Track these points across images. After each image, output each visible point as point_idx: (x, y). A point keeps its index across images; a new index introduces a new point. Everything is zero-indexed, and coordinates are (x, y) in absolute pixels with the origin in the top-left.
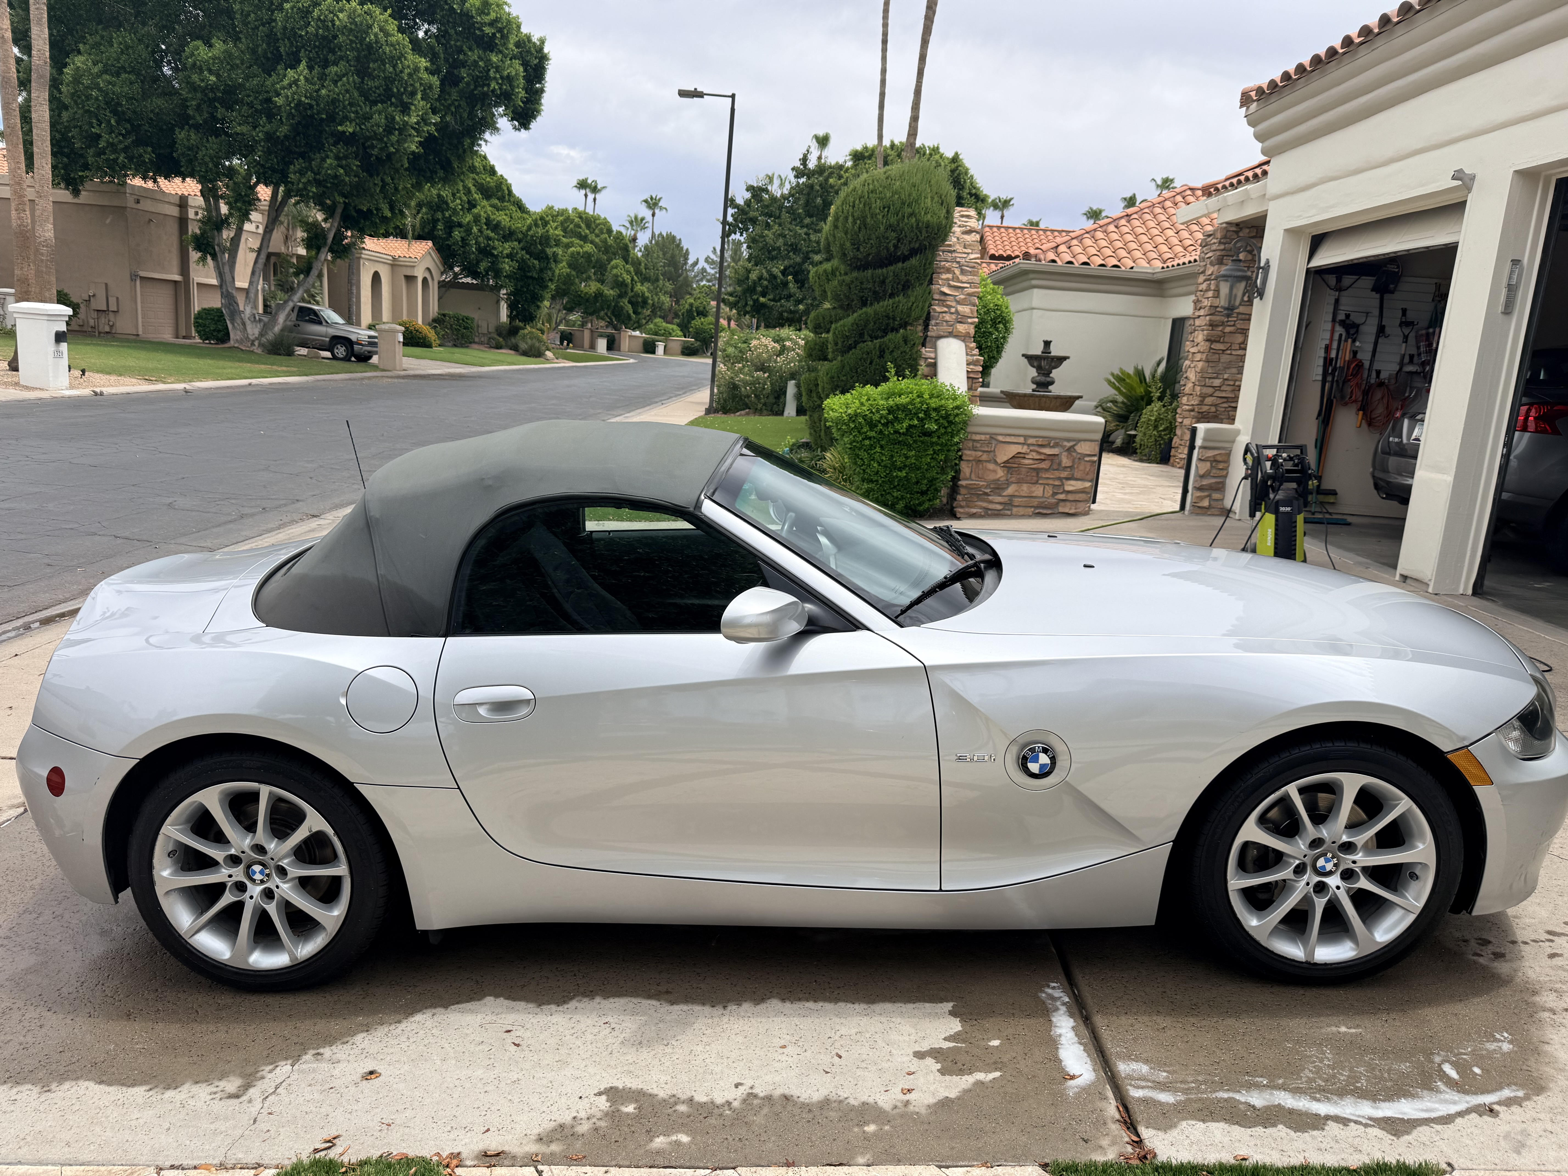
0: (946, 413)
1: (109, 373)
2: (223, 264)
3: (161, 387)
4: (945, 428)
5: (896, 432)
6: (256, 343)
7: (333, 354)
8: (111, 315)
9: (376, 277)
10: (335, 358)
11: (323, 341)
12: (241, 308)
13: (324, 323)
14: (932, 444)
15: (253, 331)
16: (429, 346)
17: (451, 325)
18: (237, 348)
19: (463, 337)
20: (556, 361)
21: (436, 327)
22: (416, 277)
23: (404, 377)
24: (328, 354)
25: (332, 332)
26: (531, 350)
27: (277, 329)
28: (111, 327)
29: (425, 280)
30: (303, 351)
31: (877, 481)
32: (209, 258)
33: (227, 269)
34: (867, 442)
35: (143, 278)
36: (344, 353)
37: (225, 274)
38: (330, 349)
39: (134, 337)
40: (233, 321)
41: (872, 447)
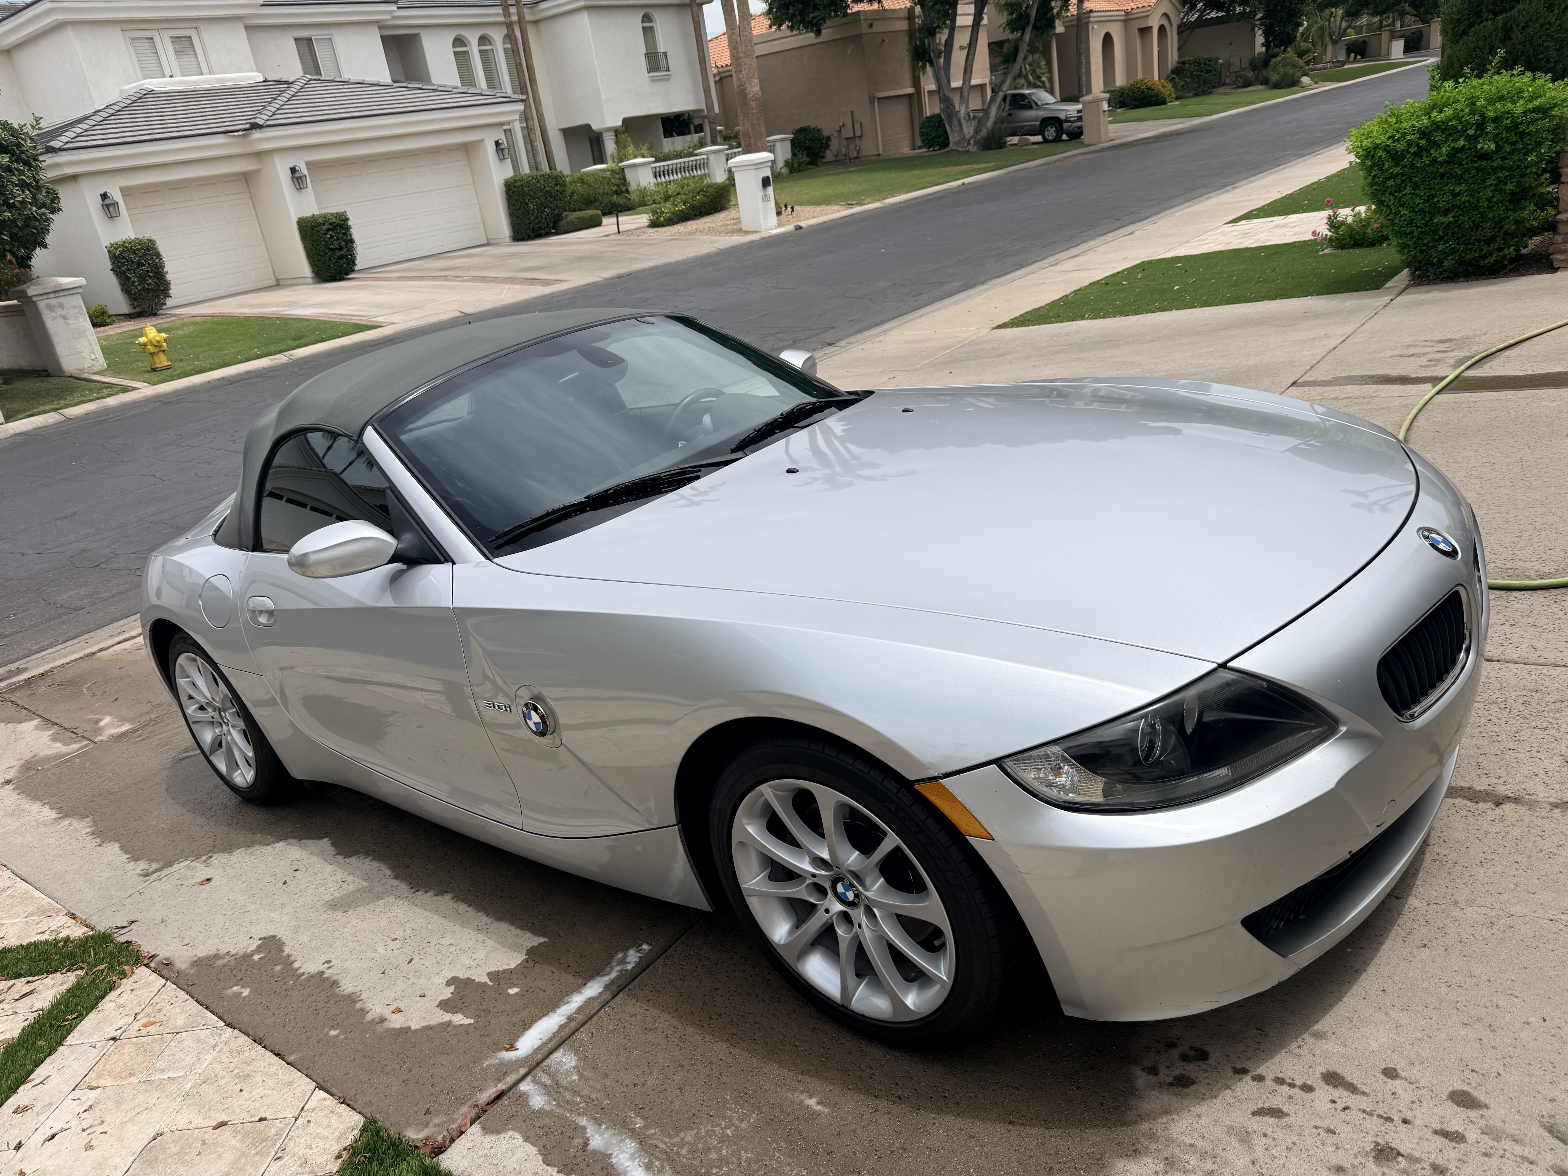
0: (1512, 122)
1: (819, 204)
2: (939, 69)
3: (857, 209)
4: (1514, 143)
5: (1434, 161)
6: (972, 142)
7: (1044, 137)
8: (858, 139)
9: (1108, 40)
10: (1046, 141)
11: (1034, 125)
12: (957, 109)
13: (1034, 107)
14: (1495, 170)
15: (969, 129)
16: (1163, 102)
17: (1192, 73)
18: (955, 150)
19: (1205, 82)
20: (1316, 86)
21: (1174, 78)
22: (1151, 27)
23: (1114, 147)
24: (1039, 138)
25: (1042, 114)
26: (1283, 80)
27: (990, 123)
28: (858, 151)
29: (1162, 29)
30: (1015, 140)
31: (1412, 233)
32: (928, 65)
33: (942, 73)
34: (1391, 183)
35: (878, 99)
36: (1054, 134)
37: (942, 77)
38: (1041, 132)
39: (875, 158)
40: (950, 124)
41: (1399, 188)
